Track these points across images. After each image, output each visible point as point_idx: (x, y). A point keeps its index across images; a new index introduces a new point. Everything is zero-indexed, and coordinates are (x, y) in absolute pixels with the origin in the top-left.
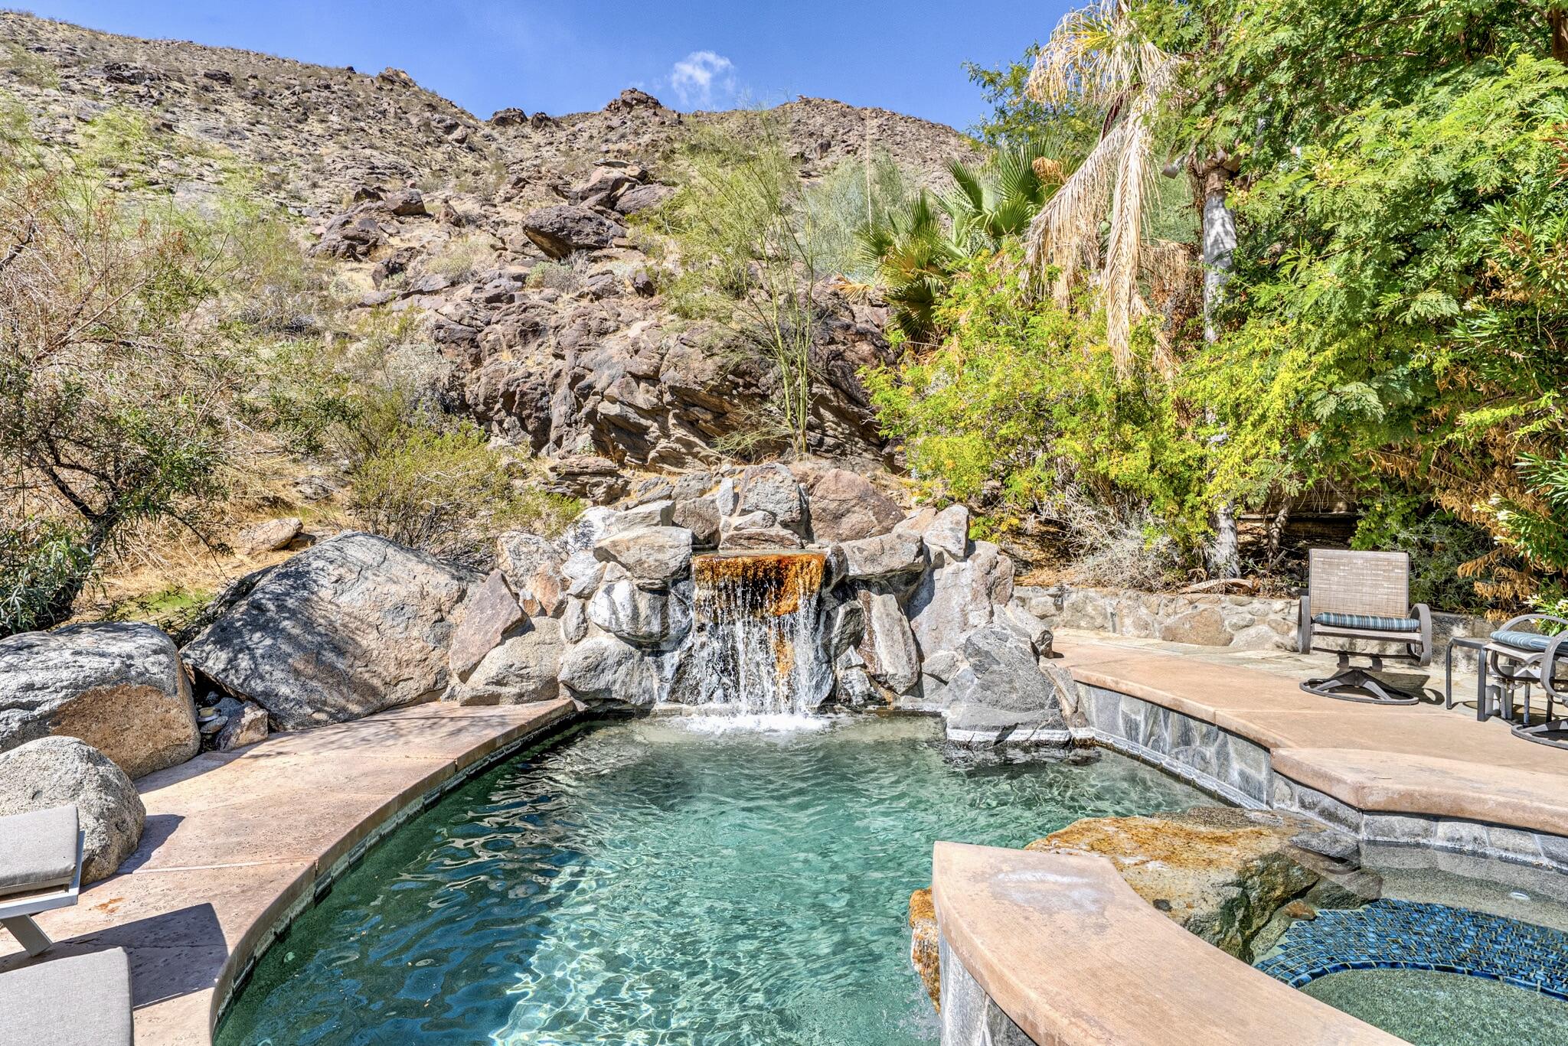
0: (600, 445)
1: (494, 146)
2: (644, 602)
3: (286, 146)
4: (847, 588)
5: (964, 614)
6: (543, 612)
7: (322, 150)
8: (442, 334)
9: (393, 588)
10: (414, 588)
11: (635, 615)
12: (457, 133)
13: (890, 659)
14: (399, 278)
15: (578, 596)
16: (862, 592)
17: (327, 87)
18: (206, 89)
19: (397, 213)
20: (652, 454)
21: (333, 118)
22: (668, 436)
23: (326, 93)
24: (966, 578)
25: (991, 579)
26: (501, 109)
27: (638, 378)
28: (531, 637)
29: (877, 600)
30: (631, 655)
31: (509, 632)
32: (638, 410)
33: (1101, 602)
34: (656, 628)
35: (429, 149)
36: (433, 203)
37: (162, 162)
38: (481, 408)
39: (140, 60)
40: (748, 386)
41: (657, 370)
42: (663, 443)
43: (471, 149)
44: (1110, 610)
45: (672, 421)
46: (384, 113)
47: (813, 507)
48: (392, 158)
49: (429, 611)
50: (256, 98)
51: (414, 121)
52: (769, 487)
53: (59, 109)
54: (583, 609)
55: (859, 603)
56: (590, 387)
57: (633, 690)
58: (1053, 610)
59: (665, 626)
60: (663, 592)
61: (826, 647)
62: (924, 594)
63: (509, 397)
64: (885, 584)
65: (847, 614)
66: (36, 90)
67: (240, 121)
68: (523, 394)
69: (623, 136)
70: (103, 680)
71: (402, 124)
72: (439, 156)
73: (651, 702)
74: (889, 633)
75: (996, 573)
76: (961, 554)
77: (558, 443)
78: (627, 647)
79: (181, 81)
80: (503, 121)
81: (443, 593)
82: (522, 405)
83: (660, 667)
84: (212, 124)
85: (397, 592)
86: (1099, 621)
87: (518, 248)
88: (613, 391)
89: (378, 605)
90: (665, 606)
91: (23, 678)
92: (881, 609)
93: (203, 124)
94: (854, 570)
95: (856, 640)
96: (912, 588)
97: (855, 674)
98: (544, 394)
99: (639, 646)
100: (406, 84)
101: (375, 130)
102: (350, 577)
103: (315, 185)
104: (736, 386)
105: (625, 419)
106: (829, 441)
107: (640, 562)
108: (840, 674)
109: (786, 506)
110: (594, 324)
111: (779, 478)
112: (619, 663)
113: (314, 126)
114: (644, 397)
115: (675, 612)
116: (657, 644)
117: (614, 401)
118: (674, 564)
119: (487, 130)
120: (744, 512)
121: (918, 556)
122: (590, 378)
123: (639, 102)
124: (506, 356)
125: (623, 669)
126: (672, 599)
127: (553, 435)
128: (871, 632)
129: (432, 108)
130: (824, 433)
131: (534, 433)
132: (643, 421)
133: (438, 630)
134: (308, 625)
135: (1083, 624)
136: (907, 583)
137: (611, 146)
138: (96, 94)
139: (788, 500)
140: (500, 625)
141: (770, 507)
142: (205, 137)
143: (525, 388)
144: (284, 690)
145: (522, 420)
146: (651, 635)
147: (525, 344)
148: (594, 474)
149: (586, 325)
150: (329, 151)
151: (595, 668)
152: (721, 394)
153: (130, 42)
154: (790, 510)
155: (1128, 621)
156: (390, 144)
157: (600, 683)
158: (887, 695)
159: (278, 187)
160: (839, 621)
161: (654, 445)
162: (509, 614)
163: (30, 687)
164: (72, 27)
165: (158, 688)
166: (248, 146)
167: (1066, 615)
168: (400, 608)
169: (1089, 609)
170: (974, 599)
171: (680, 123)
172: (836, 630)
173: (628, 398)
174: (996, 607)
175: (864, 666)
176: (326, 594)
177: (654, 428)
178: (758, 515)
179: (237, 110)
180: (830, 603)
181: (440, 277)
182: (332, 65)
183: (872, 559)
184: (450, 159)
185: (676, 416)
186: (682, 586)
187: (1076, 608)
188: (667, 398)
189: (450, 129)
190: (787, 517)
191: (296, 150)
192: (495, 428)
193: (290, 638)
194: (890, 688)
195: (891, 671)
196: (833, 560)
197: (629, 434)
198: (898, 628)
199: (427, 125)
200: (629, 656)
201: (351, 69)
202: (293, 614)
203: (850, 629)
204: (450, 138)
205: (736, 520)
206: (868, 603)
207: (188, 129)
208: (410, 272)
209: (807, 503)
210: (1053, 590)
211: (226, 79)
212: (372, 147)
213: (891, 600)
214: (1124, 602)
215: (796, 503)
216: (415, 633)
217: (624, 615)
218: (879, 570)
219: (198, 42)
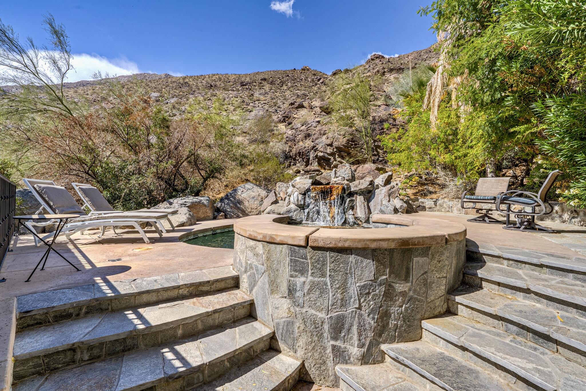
0: (320, 164)
1: (332, 82)
2: (300, 197)
3: (277, 94)
4: (351, 194)
5: (382, 201)
6: (282, 200)
7: (286, 93)
8: (288, 139)
9: (253, 193)
10: (257, 194)
11: (298, 200)
12: (321, 81)
13: (360, 212)
14: (290, 126)
15: (288, 196)
16: (355, 195)
17: (288, 76)
18: (261, 83)
19: (297, 108)
20: (332, 166)
21: (289, 84)
22: (336, 160)
23: (288, 77)
24: (383, 192)
25: (390, 192)
26: (334, 70)
27: (328, 145)
28: (278, 204)
29: (358, 197)
30: (298, 210)
31: (272, 203)
32: (328, 154)
33: (448, 203)
34: (302, 203)
35: (313, 87)
36: (305, 104)
37: (251, 104)
38: (294, 157)
39: (248, 79)
40: (357, 144)
41: (332, 143)
42: (335, 162)
43: (325, 85)
44: (451, 205)
45: (337, 156)
46: (302, 80)
47: (356, 175)
48: (303, 92)
49: (260, 199)
50: (272, 83)
51: (309, 80)
52: (343, 170)
53: (231, 96)
54: (289, 199)
55: (354, 198)
56: (317, 149)
57: (298, 218)
58: (434, 206)
59: (304, 202)
60: (304, 194)
61: (344, 209)
62: (373, 196)
63: (299, 153)
64: (361, 193)
65: (349, 201)
66: (227, 92)
67: (267, 89)
68: (303, 152)
69: (369, 71)
70: (196, 202)
71: (306, 82)
72: (316, 89)
73: (302, 221)
74: (360, 206)
75: (392, 190)
76: (383, 185)
77: (311, 164)
78: (297, 207)
79: (255, 82)
80: (335, 74)
81: (263, 196)
82: (303, 155)
83: (304, 213)
84: (261, 92)
85: (253, 194)
86: (447, 209)
87: (319, 113)
88: (322, 149)
89: (249, 197)
90: (305, 198)
91: (185, 200)
92: (359, 200)
93: (260, 93)
94: (352, 190)
95: (352, 208)
96: (370, 195)
97: (350, 217)
98: (308, 152)
99: (300, 208)
100: (308, 70)
101: (299, 85)
102: (245, 191)
103: (284, 103)
104: (352, 145)
105: (324, 156)
106: (380, 159)
107: (300, 187)
108: (347, 216)
109: (347, 175)
110: (322, 132)
111: (346, 168)
112: (295, 211)
113: (285, 87)
114: (329, 150)
115: (307, 200)
116: (303, 207)
117: (322, 152)
118: (307, 188)
119: (330, 78)
120: (337, 177)
121: (369, 185)
122: (317, 146)
123: (377, 58)
124: (301, 143)
125: (295, 213)
126: (307, 196)
127: (310, 163)
128: (356, 206)
129: (314, 75)
130: (379, 157)
131: (306, 162)
132: (329, 157)
133: (261, 203)
134: (235, 198)
135: (443, 210)
136: (368, 193)
137: (365, 75)
138: (238, 90)
139: (348, 174)
140: (271, 202)
141: (343, 176)
142: (260, 96)
143: (304, 151)
144: (229, 210)
145: (303, 159)
146: (301, 205)
147: (306, 139)
148: (313, 171)
149: (320, 132)
150: (288, 93)
151: (289, 211)
152: (348, 148)
153: (246, 75)
154: (349, 176)
155: (455, 209)
156: (303, 88)
157: (290, 215)
158: (360, 223)
159: (275, 106)
160: (347, 203)
161: (332, 163)
162: (274, 199)
163: (186, 202)
164: (235, 75)
165: (205, 206)
166: (269, 96)
167: (438, 207)
168: (253, 198)
169: (445, 205)
170: (384, 197)
171: (389, 62)
172: (346, 205)
173: (325, 151)
174: (391, 200)
175: (354, 215)
176: (239, 193)
177: (332, 158)
178: (340, 178)
179: (267, 87)
180: (346, 198)
181: (299, 124)
182: (290, 69)
183: (356, 186)
184: (319, 89)
185: (338, 155)
186: (309, 193)
187: (441, 206)
188: (335, 150)
189: (319, 80)
190: (348, 178)
191: (280, 95)
192: (297, 162)
193: (231, 200)
194: (361, 221)
195: (360, 216)
196: (346, 187)
197: (326, 161)
198: (363, 205)
199: (313, 80)
200: (297, 210)
201: (295, 69)
202: (232, 197)
203: (350, 205)
204: (319, 83)
205: (335, 179)
206: (356, 198)
207: (257, 95)
208: (293, 124)
209: (354, 174)
210: (434, 200)
211: (265, 79)
212: (298, 90)
213: (362, 198)
214: (455, 203)
215: (350, 174)
216: (256, 203)
217: (296, 200)
218: (358, 189)
219: (260, 71)
